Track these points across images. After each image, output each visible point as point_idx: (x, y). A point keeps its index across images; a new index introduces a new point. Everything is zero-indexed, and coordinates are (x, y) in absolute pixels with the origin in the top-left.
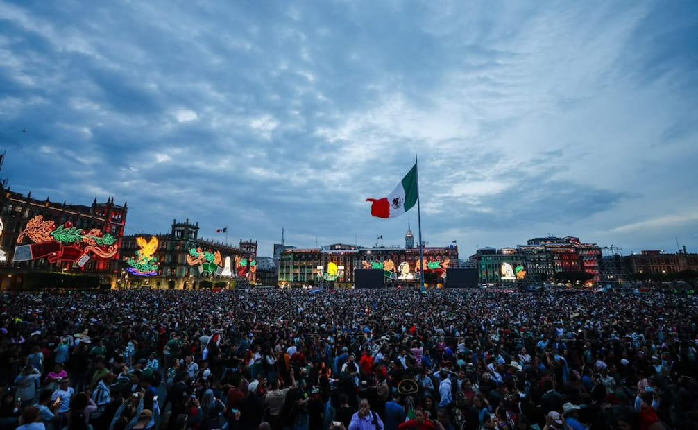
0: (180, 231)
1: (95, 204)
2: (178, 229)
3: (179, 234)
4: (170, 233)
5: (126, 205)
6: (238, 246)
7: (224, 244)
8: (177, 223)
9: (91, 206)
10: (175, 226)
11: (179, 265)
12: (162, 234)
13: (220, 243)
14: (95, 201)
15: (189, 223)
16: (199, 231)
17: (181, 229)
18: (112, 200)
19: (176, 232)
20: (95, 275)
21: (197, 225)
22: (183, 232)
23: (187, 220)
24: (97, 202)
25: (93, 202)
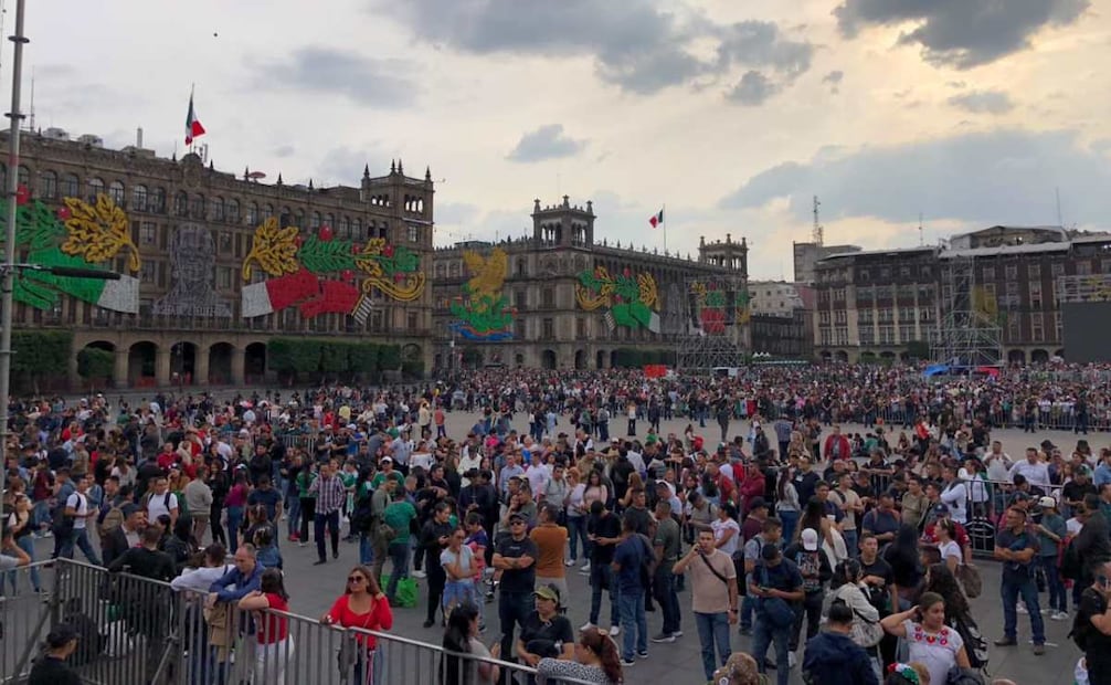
0: (551, 227)
1: (367, 180)
2: (546, 222)
3: (552, 236)
4: (531, 234)
5: (428, 176)
6: (695, 256)
7: (661, 253)
8: (543, 208)
9: (359, 186)
10: (539, 216)
11: (560, 311)
12: (513, 240)
13: (650, 250)
14: (367, 173)
15: (572, 206)
16: (596, 222)
17: (555, 221)
18: (400, 168)
19: (544, 230)
20: (391, 343)
21: (590, 209)
22: (559, 229)
23: (566, 198)
24: (371, 176)
25: (363, 176)
